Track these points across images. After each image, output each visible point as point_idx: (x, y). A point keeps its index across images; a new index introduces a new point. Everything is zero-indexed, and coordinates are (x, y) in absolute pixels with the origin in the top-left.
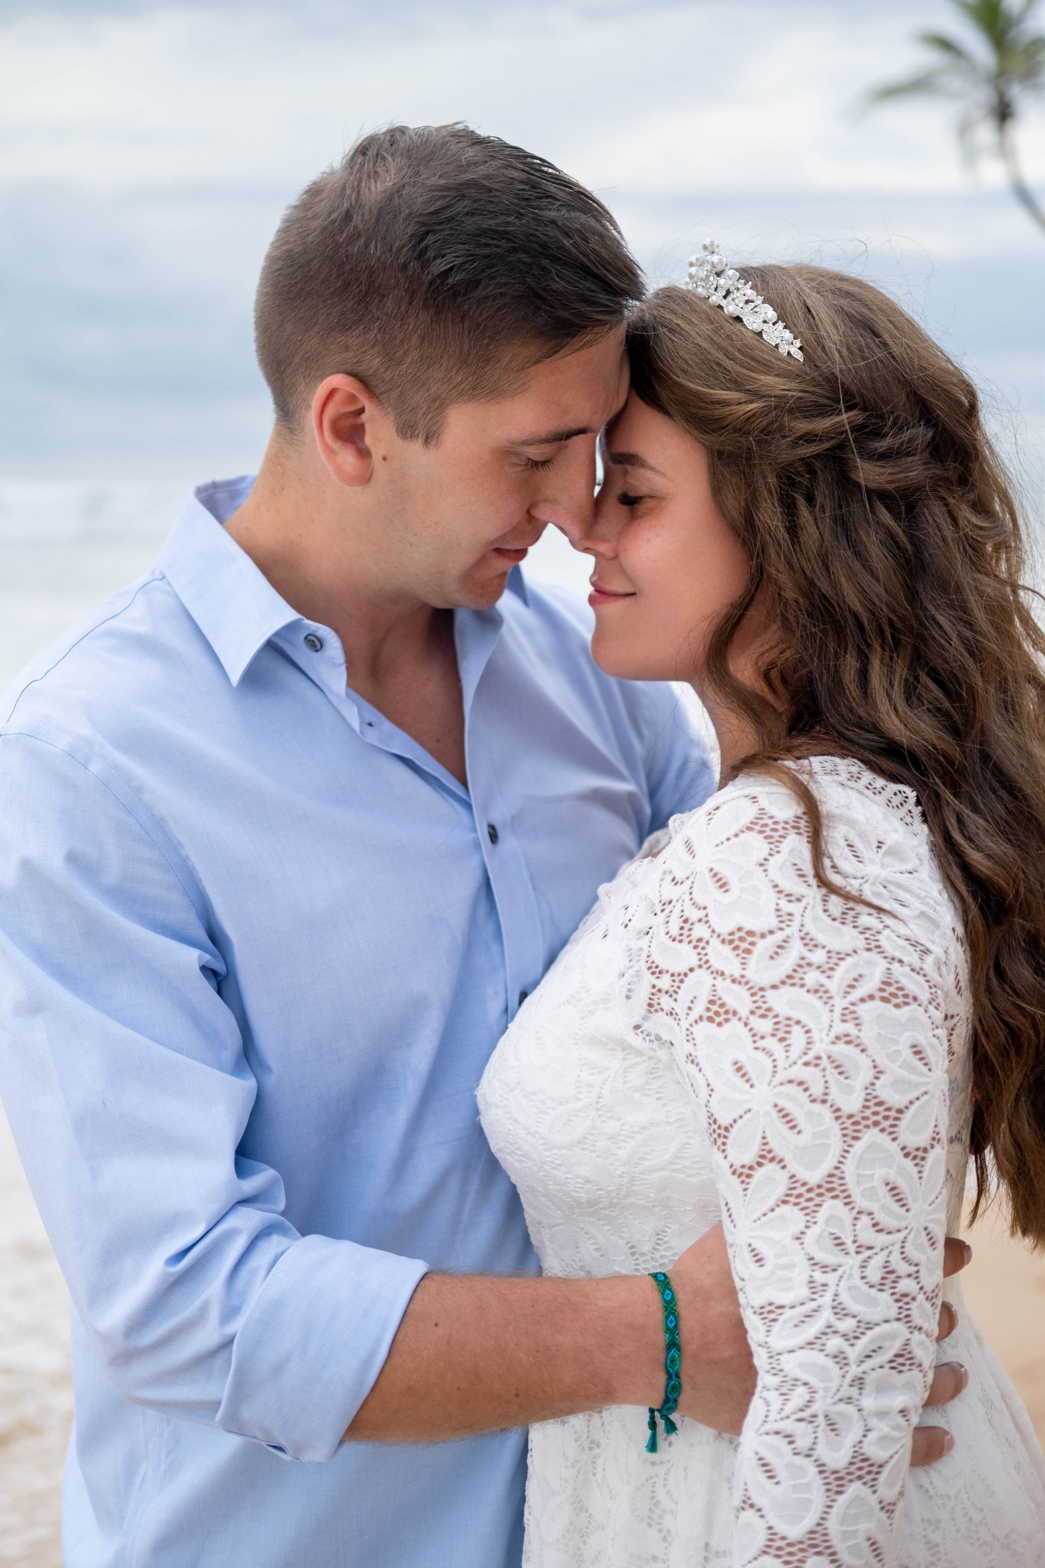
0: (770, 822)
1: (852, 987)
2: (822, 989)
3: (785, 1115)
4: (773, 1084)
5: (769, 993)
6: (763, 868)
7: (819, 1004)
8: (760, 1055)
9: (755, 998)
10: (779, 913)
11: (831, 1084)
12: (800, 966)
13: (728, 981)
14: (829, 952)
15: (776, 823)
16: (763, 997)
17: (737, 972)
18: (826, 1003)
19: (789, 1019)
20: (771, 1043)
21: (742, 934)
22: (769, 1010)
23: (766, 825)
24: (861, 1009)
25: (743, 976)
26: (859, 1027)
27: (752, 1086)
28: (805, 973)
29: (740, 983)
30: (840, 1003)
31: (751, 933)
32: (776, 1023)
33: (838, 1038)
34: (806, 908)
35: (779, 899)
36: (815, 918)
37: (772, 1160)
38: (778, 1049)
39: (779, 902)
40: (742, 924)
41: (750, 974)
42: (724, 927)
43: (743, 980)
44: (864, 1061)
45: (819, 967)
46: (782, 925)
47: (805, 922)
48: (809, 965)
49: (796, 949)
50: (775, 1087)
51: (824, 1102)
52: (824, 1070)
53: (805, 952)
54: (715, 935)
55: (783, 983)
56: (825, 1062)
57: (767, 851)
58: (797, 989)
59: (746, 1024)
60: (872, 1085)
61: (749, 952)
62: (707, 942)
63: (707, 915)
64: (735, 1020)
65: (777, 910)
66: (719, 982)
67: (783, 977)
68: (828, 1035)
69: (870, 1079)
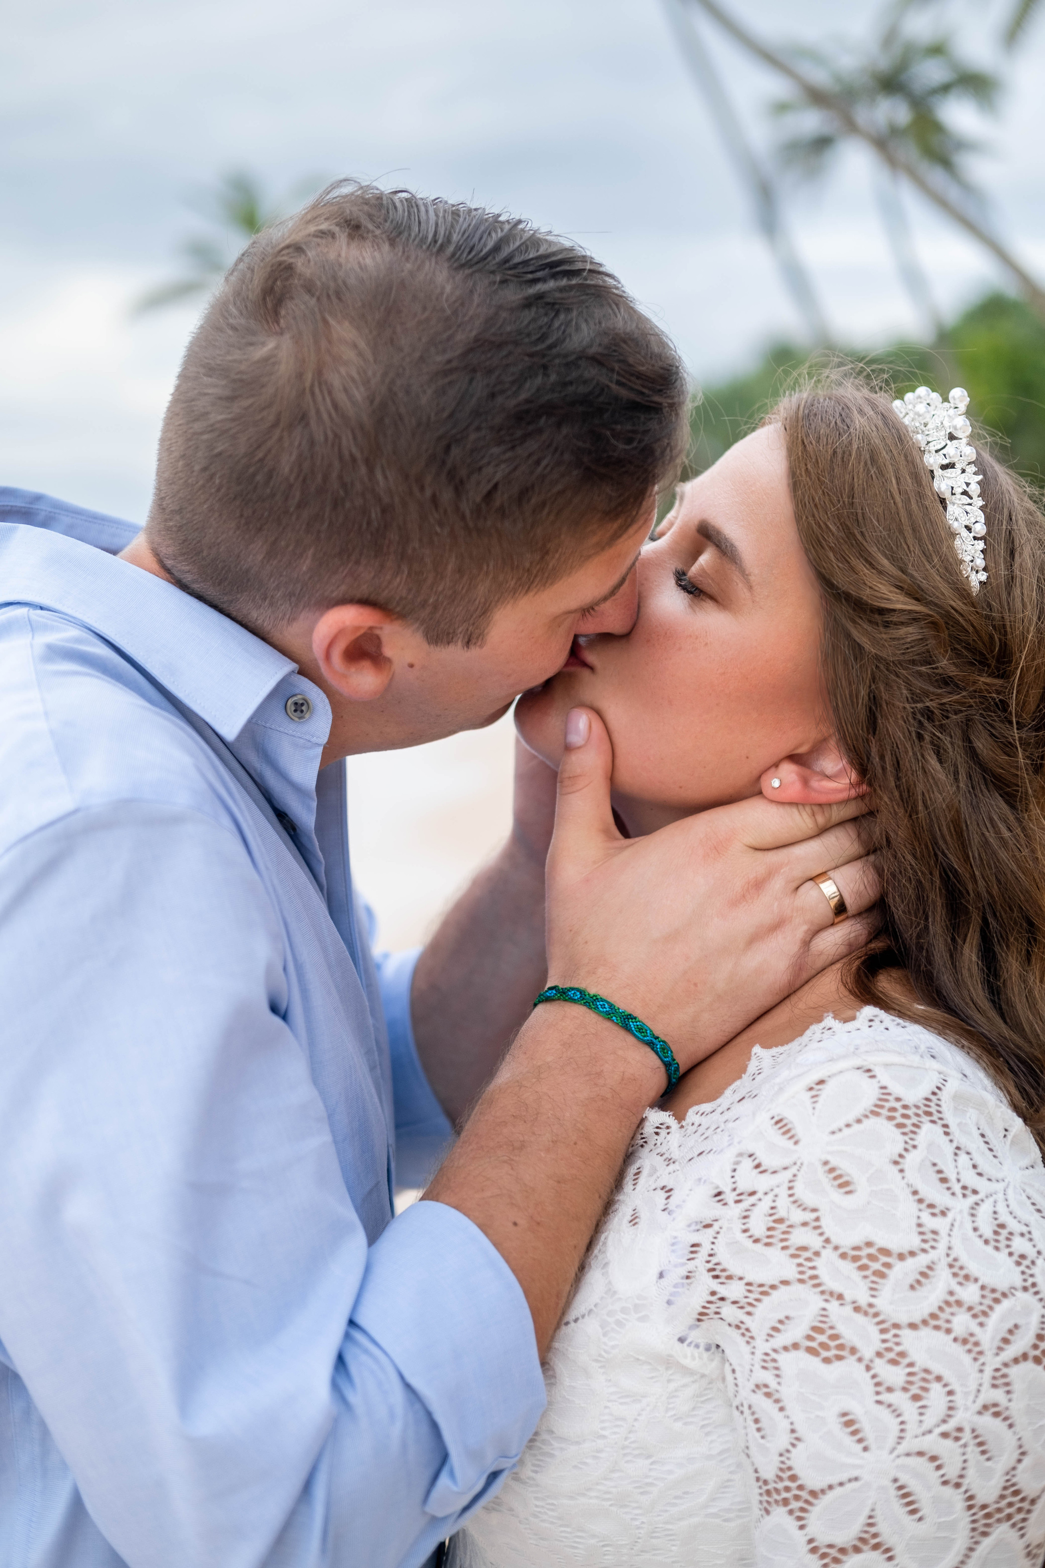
0: (898, 1105)
1: (1006, 1341)
2: (972, 1340)
3: (905, 1495)
4: (896, 1453)
5: (906, 1334)
6: (899, 1167)
7: (967, 1359)
8: (884, 1414)
9: (885, 1336)
10: (921, 1230)
11: (970, 1464)
12: (948, 1303)
13: (848, 1309)
14: (982, 1288)
15: (905, 1107)
16: (896, 1336)
17: (864, 1299)
18: (975, 1359)
19: (927, 1371)
20: (899, 1399)
21: (872, 1251)
22: (902, 1354)
23: (893, 1109)
24: (1013, 1372)
25: (871, 1305)
26: (1009, 1396)
27: (866, 1449)
28: (952, 1314)
29: (866, 1314)
30: (992, 1362)
31: (884, 1251)
32: (910, 1374)
33: (985, 1407)
34: (952, 1226)
35: (920, 1210)
36: (963, 1239)
37: (876, 1547)
38: (909, 1410)
39: (922, 1214)
40: (873, 1238)
41: (882, 1303)
42: (848, 1239)
43: (872, 1311)
44: (1009, 1439)
45: (970, 1309)
46: (926, 1246)
47: (952, 1244)
48: (959, 1303)
49: (943, 1280)
50: (898, 1456)
51: (958, 1485)
52: (965, 1446)
53: (954, 1284)
54: (829, 1246)
55: (925, 1323)
56: (967, 1436)
57: (902, 1145)
58: (940, 1335)
59: (868, 1368)
60: (1014, 1468)
61: (882, 1275)
62: (817, 1254)
63: (817, 1219)
64: (852, 1360)
65: (919, 1225)
66: (833, 1306)
67: (925, 1314)
68: (974, 1402)
69: (1012, 1463)
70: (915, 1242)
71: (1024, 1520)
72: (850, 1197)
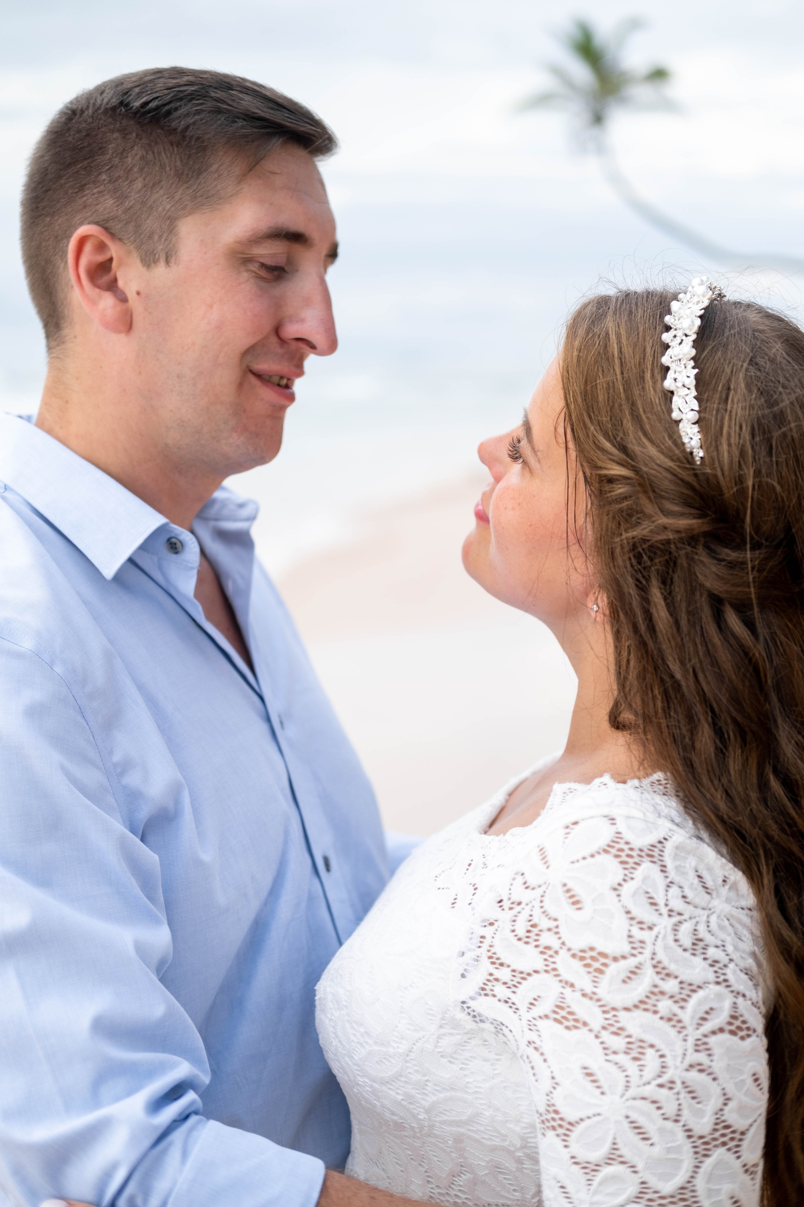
0: (625, 847)
1: (704, 1019)
2: (676, 1018)
3: (637, 1127)
4: (625, 1097)
5: (622, 1014)
6: (618, 893)
7: (673, 1032)
8: (613, 1069)
9: (607, 1016)
10: (631, 940)
11: (684, 1106)
12: (653, 993)
13: (578, 994)
14: (681, 983)
15: (631, 849)
16: (615, 1016)
18: (679, 1032)
19: (642, 1041)
20: (623, 1059)
21: (594, 954)
22: (621, 1029)
23: (621, 850)
24: (713, 1040)
25: (594, 993)
26: (711, 1058)
27: (603, 1093)
28: (657, 1000)
29: (591, 998)
30: (693, 1034)
31: (603, 955)
32: (629, 1043)
33: (691, 1066)
34: (657, 937)
35: (631, 925)
36: (666, 948)
37: (622, 1163)
38: (631, 1067)
39: (632, 928)
40: (594, 945)
41: (602, 991)
42: (577, 943)
43: (595, 997)
44: (715, 1090)
45: (672, 997)
46: (635, 952)
47: (657, 951)
48: (662, 993)
49: (648, 977)
50: (627, 1100)
51: (676, 1121)
52: (678, 1093)
53: (657, 980)
54: (565, 948)
55: (636, 1006)
56: (678, 1086)
57: (622, 876)
58: (649, 1015)
59: (597, 1037)
60: (721, 1110)
61: (601, 972)
62: (556, 952)
63: (557, 927)
64: (585, 1030)
65: (630, 936)
66: (568, 991)
67: (636, 1001)
68: (682, 1062)
69: (719, 1105)
70: (626, 948)
71: (738, 1146)
72: (579, 912)
